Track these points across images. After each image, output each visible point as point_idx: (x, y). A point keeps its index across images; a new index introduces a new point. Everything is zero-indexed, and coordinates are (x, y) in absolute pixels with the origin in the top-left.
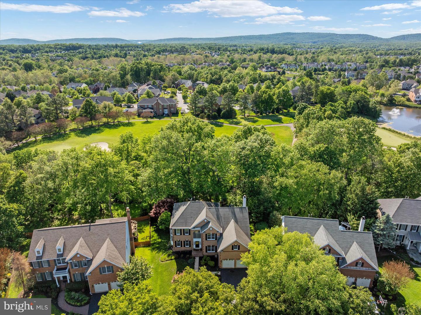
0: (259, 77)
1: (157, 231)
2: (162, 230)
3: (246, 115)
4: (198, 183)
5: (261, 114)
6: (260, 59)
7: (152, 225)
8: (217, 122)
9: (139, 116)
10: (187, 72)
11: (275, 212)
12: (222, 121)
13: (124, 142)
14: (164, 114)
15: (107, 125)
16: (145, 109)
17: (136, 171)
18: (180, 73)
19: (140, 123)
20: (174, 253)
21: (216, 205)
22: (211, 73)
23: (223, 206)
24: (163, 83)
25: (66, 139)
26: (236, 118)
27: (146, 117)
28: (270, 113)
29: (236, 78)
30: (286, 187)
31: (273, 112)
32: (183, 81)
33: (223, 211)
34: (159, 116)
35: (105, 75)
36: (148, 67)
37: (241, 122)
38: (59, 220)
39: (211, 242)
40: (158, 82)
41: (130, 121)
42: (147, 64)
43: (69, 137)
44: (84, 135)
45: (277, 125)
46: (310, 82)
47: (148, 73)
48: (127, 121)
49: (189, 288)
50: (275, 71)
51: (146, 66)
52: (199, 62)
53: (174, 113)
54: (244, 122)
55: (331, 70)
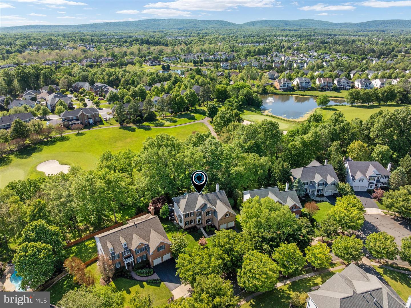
1: (162, 219)
3: (164, 116)
5: (176, 114)
6: (139, 51)
8: (143, 125)
9: (68, 128)
10: (79, 74)
12: (147, 124)
14: (89, 123)
16: (70, 121)
18: (71, 74)
19: (73, 136)
22: (107, 74)
24: (58, 87)
25: (9, 163)
26: (157, 120)
27: (77, 129)
28: (181, 112)
31: (184, 111)
32: (81, 84)
33: (210, 196)
34: (88, 126)
36: (36, 71)
37: (164, 123)
38: (69, 233)
39: (209, 216)
40: (53, 87)
41: (63, 135)
42: (34, 68)
43: (11, 160)
44: (25, 156)
45: (192, 122)
46: (202, 79)
47: (37, 77)
48: (59, 136)
50: (159, 65)
51: (34, 70)
52: (79, 58)
53: (99, 122)
54: (167, 123)
55: (206, 61)
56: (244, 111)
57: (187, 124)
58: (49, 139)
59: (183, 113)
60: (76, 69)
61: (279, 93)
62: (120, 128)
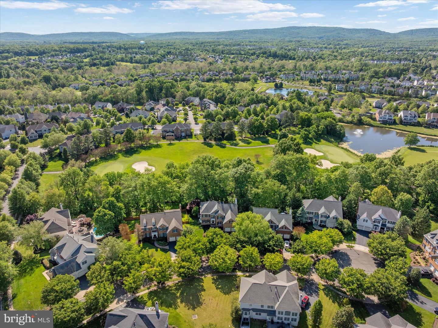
0: (256, 97)
1: (192, 216)
2: (194, 216)
3: (244, 136)
4: (212, 192)
5: (255, 136)
7: (188, 214)
8: (221, 143)
9: (164, 138)
10: (194, 88)
11: (251, 206)
12: (225, 142)
13: (169, 168)
14: (181, 136)
15: (143, 147)
16: (168, 132)
17: (178, 185)
18: (188, 88)
19: (166, 145)
20: (202, 226)
21: (222, 203)
22: (216, 91)
23: (225, 203)
24: (174, 100)
25: (117, 159)
26: (235, 140)
27: (170, 140)
28: (261, 134)
29: (237, 98)
30: (258, 194)
31: (263, 134)
32: (192, 98)
33: (226, 206)
34: (179, 138)
35: (123, 92)
36: (161, 84)
37: (239, 144)
38: (135, 212)
39: (220, 220)
40: (170, 99)
41: (158, 143)
42: (159, 81)
43: (119, 157)
44: (128, 155)
45: (264, 146)
46: (297, 104)
47: (161, 89)
48: (155, 143)
49: (212, 233)
50: (273, 82)
51: (159, 84)
52: (204, 70)
53: (189, 135)
54: (241, 144)
55: (325, 80)
56: (322, 140)
57: (258, 147)
58: (148, 145)
59: (262, 136)
60: (193, 84)
61: (376, 125)
62: (202, 143)
